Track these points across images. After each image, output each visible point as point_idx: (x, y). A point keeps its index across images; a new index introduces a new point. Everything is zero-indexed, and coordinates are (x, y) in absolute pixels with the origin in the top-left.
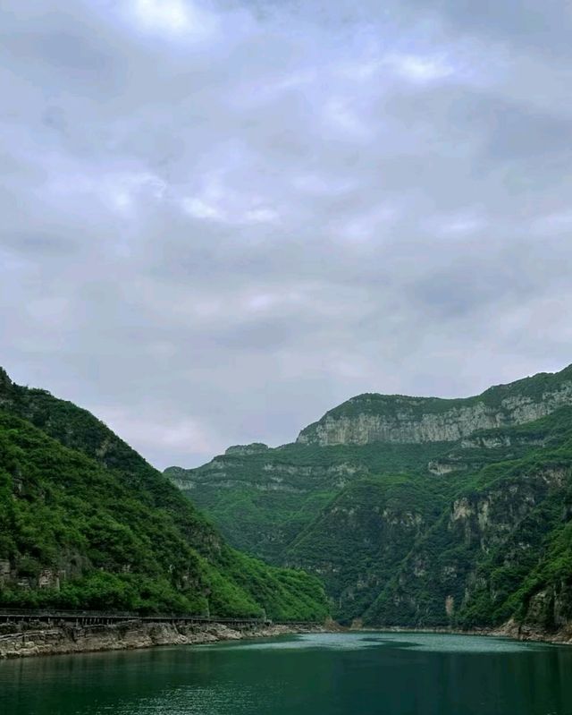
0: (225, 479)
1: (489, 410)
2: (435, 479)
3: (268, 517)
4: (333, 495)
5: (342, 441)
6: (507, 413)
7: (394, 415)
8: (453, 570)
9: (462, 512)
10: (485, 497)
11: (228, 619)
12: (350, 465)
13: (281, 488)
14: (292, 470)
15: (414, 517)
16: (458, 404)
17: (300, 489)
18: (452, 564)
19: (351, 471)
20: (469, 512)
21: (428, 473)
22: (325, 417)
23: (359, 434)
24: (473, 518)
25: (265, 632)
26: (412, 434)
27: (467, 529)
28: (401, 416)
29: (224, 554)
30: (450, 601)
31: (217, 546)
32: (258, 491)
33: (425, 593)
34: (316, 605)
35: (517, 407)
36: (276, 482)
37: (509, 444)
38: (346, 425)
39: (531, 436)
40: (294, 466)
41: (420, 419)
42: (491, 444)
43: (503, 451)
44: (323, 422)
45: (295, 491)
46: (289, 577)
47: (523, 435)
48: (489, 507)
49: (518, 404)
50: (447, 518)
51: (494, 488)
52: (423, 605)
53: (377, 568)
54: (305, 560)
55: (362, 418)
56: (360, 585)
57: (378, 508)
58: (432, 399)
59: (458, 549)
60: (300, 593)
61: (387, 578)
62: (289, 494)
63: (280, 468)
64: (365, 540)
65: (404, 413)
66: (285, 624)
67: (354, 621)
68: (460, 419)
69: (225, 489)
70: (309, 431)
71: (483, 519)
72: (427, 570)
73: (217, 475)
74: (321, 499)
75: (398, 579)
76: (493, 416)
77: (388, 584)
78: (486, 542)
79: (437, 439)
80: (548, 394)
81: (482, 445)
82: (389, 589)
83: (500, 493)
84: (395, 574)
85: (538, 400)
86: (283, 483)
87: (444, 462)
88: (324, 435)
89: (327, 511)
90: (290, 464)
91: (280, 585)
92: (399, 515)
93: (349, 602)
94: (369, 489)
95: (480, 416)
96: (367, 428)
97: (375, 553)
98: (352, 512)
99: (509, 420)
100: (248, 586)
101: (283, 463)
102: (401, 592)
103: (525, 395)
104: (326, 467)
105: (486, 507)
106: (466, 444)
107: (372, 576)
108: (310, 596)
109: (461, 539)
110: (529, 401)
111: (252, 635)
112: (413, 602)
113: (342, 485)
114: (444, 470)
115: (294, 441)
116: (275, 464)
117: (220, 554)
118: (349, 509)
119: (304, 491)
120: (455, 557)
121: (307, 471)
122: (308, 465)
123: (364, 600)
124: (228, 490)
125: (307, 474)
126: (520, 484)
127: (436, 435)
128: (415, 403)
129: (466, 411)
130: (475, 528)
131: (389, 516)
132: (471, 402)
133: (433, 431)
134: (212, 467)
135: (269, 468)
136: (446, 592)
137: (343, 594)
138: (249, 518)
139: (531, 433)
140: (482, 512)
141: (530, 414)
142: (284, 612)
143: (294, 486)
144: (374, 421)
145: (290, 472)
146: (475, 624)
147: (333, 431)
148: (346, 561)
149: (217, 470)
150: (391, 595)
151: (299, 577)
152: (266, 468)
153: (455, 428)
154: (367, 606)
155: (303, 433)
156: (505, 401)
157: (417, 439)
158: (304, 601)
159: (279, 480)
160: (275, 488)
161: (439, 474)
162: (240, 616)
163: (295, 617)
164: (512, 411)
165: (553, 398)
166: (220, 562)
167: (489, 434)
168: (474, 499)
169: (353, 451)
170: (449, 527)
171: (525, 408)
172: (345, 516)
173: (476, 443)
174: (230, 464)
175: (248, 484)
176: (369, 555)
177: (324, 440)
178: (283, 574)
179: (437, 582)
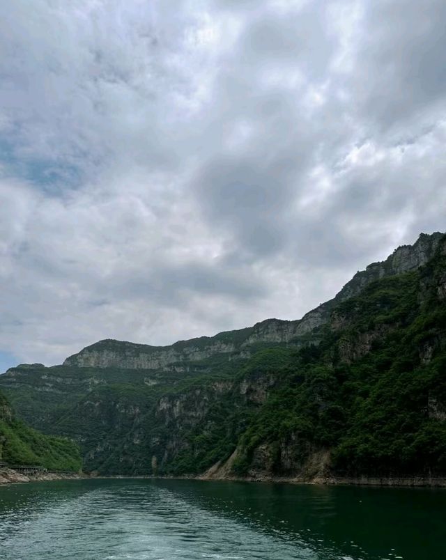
0: (15, 382)
1: (176, 353)
2: (148, 388)
3: (41, 407)
4: (84, 395)
5: (92, 365)
6: (186, 355)
7: (124, 352)
8: (157, 440)
9: (164, 406)
10: (178, 397)
11: (16, 466)
12: (96, 378)
13: (52, 390)
14: (59, 380)
15: (135, 409)
16: (160, 349)
17: (63, 391)
18: (157, 436)
19: (97, 382)
20: (168, 405)
21: (143, 384)
22: (83, 350)
23: (103, 361)
24: (170, 409)
25: (45, 477)
26: (133, 364)
27: (167, 416)
28: (128, 353)
29: (13, 420)
30: (154, 459)
31: (9, 413)
32: (36, 391)
33: (139, 454)
34: (73, 460)
35: (191, 353)
36: (48, 386)
37: (188, 370)
38: (95, 356)
39: (200, 367)
40: (61, 377)
41: (138, 356)
42: (179, 370)
43: (186, 374)
44: (82, 353)
45: (60, 392)
46: (56, 442)
47: (196, 366)
48: (180, 403)
49: (192, 351)
50: (155, 410)
51: (185, 392)
52: (137, 462)
53: (110, 439)
54: (64, 433)
55: (106, 352)
56: (98, 449)
57: (113, 403)
58: (146, 345)
59: (161, 427)
60: (63, 452)
61: (115, 445)
62: (56, 394)
63: (52, 378)
64: (103, 422)
65: (129, 351)
66: (55, 473)
67: (93, 472)
68: (159, 357)
69: (14, 389)
70: (73, 359)
71: (176, 411)
72: (142, 440)
73: (10, 379)
74: (77, 397)
75: (123, 446)
76: (178, 356)
77: (117, 449)
78: (180, 423)
79: (146, 368)
80: (207, 347)
81: (174, 370)
82: (118, 452)
83: (190, 394)
84: (120, 443)
85: (202, 349)
86: (53, 387)
87: (153, 378)
88: (82, 360)
89: (81, 403)
90: (59, 376)
91: (51, 447)
92: (126, 407)
93: (90, 460)
94: (109, 391)
95: (171, 356)
96: (107, 359)
97: (109, 430)
98: (97, 404)
99: (186, 359)
100: (30, 444)
101: (54, 375)
102: (124, 454)
103: (196, 346)
104: (81, 379)
105: (178, 403)
106: (166, 369)
107: (106, 444)
108: (70, 454)
109: (163, 422)
110: (197, 349)
111: (35, 479)
112: (131, 460)
113: (90, 390)
114: (153, 383)
115: (62, 364)
116: (49, 375)
117: (10, 420)
118: (95, 402)
119: (65, 393)
120: (159, 432)
121: (69, 381)
122: (70, 377)
123: (101, 459)
124: (16, 389)
125: (69, 383)
126: (202, 389)
127: (146, 365)
128: (136, 347)
129: (164, 353)
130: (171, 415)
131: (120, 408)
132: (167, 348)
133: (144, 363)
134: (7, 375)
135: (44, 377)
136: (152, 454)
137: (88, 454)
138: (29, 407)
139: (200, 366)
140: (176, 406)
141: (198, 357)
142: (54, 464)
143: (60, 390)
144: (112, 355)
145: (58, 381)
146: (183, 472)
147: (87, 359)
148: (90, 434)
149: (9, 377)
150: (118, 456)
151: (63, 442)
152: (43, 377)
153: (157, 362)
154: (101, 463)
155: (68, 359)
156: (185, 349)
157: (135, 367)
158: (66, 457)
159: (50, 385)
160: (47, 390)
161: (149, 385)
162: (26, 464)
163: (60, 468)
164: (188, 355)
165: (210, 349)
166: (10, 425)
167: (178, 365)
168: (172, 399)
169: (98, 371)
170: (156, 414)
171: (195, 354)
172: (92, 406)
173: (171, 369)
174: (19, 373)
175: (30, 387)
176: (106, 431)
177: (81, 363)
178: (52, 439)
179: (148, 447)
